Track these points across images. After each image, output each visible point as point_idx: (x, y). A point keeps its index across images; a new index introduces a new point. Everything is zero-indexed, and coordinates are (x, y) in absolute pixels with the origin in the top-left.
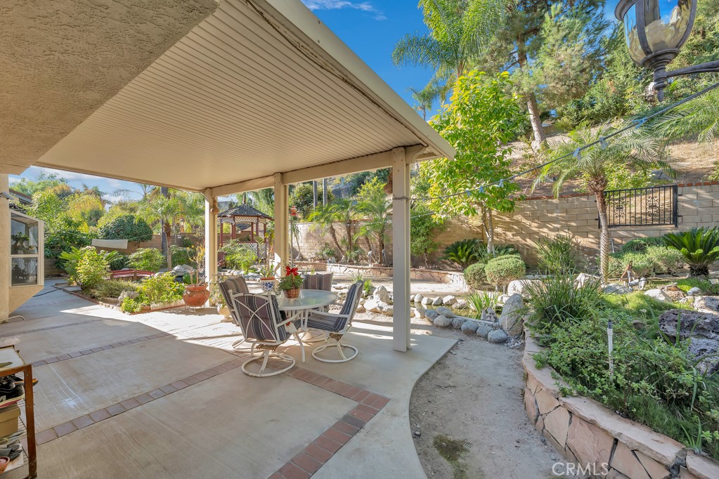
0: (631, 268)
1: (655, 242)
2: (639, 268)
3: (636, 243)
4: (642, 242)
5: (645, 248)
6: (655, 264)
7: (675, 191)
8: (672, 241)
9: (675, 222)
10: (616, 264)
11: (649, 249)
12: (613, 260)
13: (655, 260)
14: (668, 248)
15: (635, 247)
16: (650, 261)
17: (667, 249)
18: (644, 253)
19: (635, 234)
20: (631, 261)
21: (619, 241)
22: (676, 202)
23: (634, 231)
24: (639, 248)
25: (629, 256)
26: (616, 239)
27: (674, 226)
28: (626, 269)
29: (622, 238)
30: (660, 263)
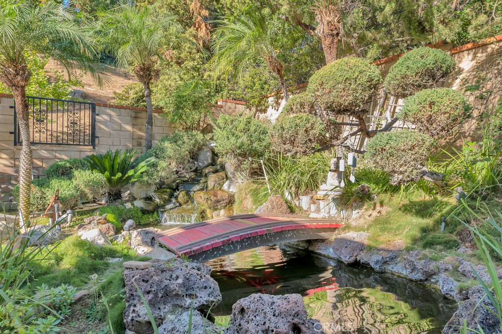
0: (57, 199)
1: (81, 165)
2: (66, 198)
3: (61, 166)
4: (68, 165)
5: (71, 172)
6: (82, 193)
7: (94, 110)
8: (95, 164)
9: (93, 143)
10: (39, 194)
11: (76, 173)
12: (35, 189)
13: (82, 187)
14: (94, 172)
15: (61, 171)
16: (76, 188)
17: (92, 173)
18: (70, 179)
19: (57, 155)
20: (58, 191)
21: (39, 163)
22: (94, 121)
23: (56, 151)
24: (65, 173)
25: (55, 183)
26: (35, 161)
27: (91, 147)
28: (51, 200)
29: (42, 159)
30: (87, 191)
